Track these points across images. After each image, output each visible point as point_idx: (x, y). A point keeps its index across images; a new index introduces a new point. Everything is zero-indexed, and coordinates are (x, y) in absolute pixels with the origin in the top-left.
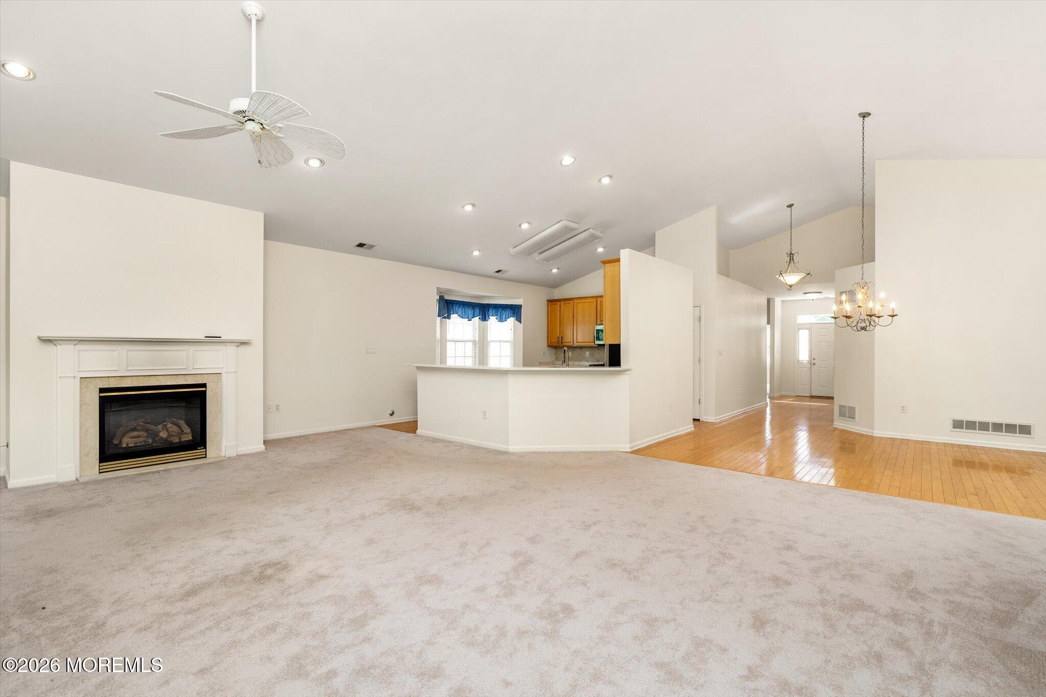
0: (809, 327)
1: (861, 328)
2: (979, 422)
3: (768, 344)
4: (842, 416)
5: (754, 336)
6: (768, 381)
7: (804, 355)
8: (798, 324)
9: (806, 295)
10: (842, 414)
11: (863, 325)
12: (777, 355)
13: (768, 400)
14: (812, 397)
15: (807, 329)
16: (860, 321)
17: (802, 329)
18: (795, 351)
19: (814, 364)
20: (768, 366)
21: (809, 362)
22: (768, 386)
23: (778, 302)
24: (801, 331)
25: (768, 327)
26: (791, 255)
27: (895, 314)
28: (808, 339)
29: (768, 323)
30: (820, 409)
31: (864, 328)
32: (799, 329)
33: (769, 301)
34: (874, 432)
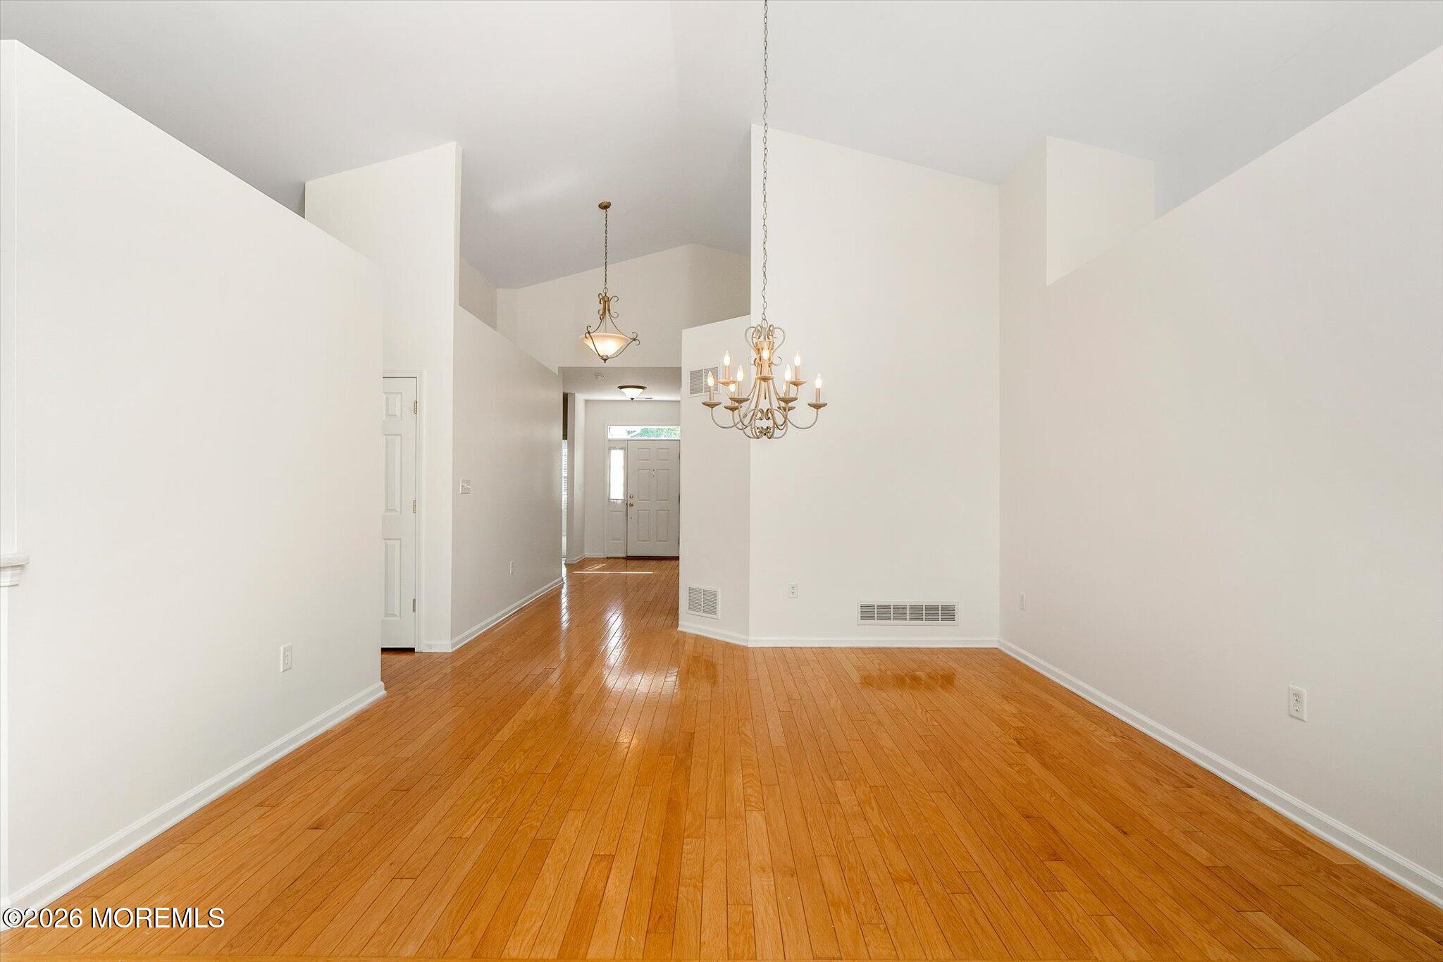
0: (623, 445)
1: (761, 432)
2: (911, 606)
3: (565, 474)
4: (694, 609)
5: (542, 460)
6: (564, 533)
7: (617, 491)
8: (610, 440)
9: (622, 390)
10: (693, 606)
11: (765, 424)
12: (578, 492)
13: (564, 570)
14: (629, 558)
15: (622, 449)
16: (759, 415)
17: (614, 448)
18: (605, 485)
19: (631, 505)
20: (564, 508)
21: (623, 501)
22: (564, 539)
23: (580, 399)
24: (613, 451)
25: (565, 443)
26: (605, 300)
27: (822, 401)
28: (622, 464)
29: (565, 436)
30: (644, 583)
31: (766, 432)
32: (610, 449)
33: (566, 398)
34: (750, 639)
